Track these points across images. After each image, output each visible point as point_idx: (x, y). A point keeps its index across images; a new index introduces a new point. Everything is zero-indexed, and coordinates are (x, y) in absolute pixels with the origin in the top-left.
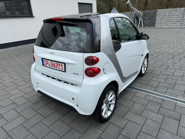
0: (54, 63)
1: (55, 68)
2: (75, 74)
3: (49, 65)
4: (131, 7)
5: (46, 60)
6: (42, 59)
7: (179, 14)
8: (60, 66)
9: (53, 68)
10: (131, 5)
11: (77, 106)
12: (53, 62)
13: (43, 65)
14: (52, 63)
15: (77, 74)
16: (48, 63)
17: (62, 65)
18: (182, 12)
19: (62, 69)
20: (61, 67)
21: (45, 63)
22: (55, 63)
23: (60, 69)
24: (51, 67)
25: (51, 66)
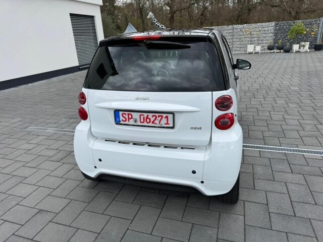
0: (148, 116)
1: (151, 124)
2: (195, 128)
3: (136, 121)
4: (156, 23)
5: (127, 113)
6: (117, 112)
7: (227, 35)
8: (163, 119)
9: (145, 124)
10: (155, 20)
11: (202, 182)
12: (145, 115)
13: (118, 122)
14: (142, 117)
15: (198, 129)
16: (132, 118)
17: (167, 117)
18: (230, 31)
19: (167, 124)
20: (164, 121)
21: (121, 118)
22: (150, 115)
23: (163, 124)
24: (139, 123)
25: (141, 122)
